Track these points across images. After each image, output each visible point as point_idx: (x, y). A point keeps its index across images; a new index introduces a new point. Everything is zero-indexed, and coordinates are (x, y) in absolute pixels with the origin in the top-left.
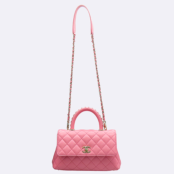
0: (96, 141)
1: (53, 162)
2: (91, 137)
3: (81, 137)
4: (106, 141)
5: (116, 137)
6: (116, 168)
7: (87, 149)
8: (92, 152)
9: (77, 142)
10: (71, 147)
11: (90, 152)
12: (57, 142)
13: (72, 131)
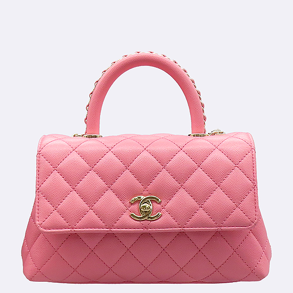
0: (181, 177)
1: (25, 254)
2: (163, 161)
3: (127, 161)
4: (218, 176)
5: (253, 158)
6: (255, 274)
7: (147, 205)
8: (166, 218)
9: (109, 179)
10: (90, 199)
11: (158, 217)
12: (38, 181)
13: (92, 141)
